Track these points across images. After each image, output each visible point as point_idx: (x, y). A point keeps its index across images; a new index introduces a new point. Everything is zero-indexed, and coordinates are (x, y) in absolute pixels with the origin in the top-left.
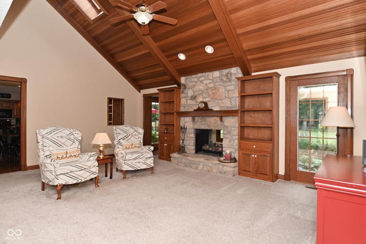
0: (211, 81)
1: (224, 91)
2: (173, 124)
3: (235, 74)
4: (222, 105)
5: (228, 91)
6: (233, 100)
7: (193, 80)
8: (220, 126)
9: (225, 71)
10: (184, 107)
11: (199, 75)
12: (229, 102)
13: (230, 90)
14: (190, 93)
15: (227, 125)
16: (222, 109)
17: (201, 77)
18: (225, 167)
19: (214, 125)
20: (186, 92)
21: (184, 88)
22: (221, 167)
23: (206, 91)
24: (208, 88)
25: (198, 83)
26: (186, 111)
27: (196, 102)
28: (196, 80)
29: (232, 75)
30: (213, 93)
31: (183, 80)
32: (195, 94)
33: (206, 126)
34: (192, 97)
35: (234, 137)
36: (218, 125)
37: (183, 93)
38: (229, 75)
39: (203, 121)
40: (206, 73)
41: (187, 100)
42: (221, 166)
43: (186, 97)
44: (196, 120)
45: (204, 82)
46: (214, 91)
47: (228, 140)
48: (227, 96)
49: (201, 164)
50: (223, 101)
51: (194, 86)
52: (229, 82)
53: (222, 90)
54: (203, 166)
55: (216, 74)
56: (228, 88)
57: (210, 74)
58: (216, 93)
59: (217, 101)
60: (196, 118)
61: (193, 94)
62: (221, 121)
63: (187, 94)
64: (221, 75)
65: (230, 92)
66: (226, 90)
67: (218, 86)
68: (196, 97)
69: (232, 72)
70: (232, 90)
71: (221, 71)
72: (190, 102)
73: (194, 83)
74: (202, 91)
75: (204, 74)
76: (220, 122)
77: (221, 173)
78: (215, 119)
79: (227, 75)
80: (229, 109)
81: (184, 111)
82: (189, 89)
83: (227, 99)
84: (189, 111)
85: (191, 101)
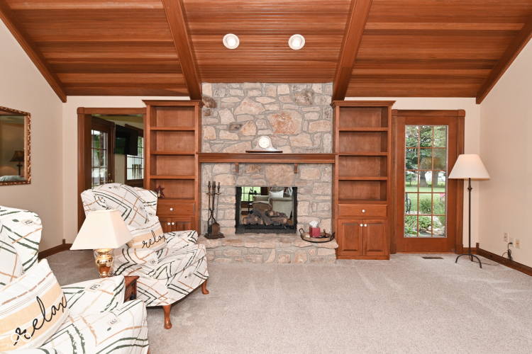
0: (273, 100)
1: (300, 120)
2: (192, 178)
3: (320, 94)
4: (296, 144)
5: (309, 121)
6: (317, 137)
7: (232, 92)
8: (291, 181)
9: (302, 87)
10: (211, 145)
11: (247, 85)
12: (309, 141)
13: (312, 121)
14: (227, 117)
15: (306, 178)
16: (297, 152)
17: (252, 89)
18: (319, 249)
19: (280, 179)
20: (215, 114)
21: (211, 107)
22: (312, 250)
23: (263, 117)
24: (267, 113)
25: (245, 100)
26: (216, 151)
27: (240, 135)
28: (240, 93)
29: (315, 94)
30: (279, 123)
31: (207, 89)
32: (239, 120)
33: (263, 181)
34: (231, 125)
35: (317, 198)
36: (288, 179)
37: (208, 114)
38: (309, 95)
39: (256, 173)
40: (264, 84)
41: (218, 131)
42: (314, 250)
43: (217, 124)
44: (240, 170)
45: (258, 99)
46: (280, 120)
47: (307, 203)
48: (305, 129)
49: (273, 251)
50: (298, 137)
51: (236, 105)
52: (309, 106)
53: (296, 118)
54: (277, 254)
55: (284, 88)
56: (308, 116)
57: (272, 86)
58: (284, 123)
59: (286, 137)
60: (241, 166)
61: (233, 120)
62: (296, 171)
63: (219, 117)
64: (295, 93)
65: (311, 123)
66: (303, 118)
67: (289, 111)
68: (241, 125)
69: (315, 90)
70: (315, 120)
71: (293, 85)
72: (224, 135)
73: (237, 100)
74: (254, 116)
75: (258, 85)
76: (292, 173)
77: (313, 261)
78: (283, 169)
79: (305, 94)
80: (308, 152)
81: (209, 151)
82: (223, 108)
83: (305, 134)
84: (224, 151)
85: (228, 133)
